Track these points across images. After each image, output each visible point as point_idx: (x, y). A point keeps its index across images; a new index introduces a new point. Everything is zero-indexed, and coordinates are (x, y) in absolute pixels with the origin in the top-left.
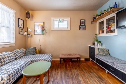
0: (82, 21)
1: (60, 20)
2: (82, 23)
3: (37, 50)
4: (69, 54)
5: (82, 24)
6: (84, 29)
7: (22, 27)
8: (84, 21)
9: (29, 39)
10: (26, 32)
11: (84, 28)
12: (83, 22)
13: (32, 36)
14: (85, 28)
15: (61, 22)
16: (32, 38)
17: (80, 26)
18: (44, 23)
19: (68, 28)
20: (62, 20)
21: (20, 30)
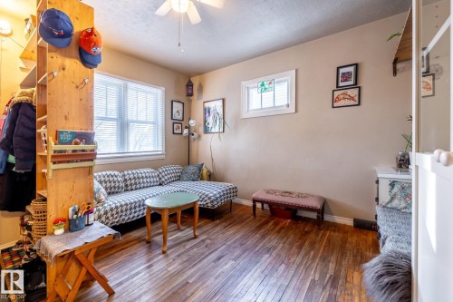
0: (342, 71)
1: (263, 85)
2: (346, 80)
3: (205, 171)
4: (285, 192)
5: (341, 84)
6: (352, 102)
7: (180, 117)
8: (351, 69)
9: (194, 145)
10: (186, 127)
11: (352, 99)
12: (349, 73)
13: (199, 136)
14: (357, 98)
15: (265, 89)
16: (201, 142)
17: (336, 94)
18: (224, 100)
19: (288, 106)
20: (270, 83)
21: (175, 125)
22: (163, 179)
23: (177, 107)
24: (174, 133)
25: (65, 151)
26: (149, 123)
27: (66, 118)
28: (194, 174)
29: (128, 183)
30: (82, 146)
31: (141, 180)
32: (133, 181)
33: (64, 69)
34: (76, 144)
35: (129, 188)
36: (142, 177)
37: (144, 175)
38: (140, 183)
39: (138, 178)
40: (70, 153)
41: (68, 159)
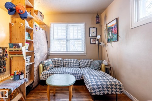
3: (103, 65)
10: (98, 40)
13: (106, 44)
21: (92, 39)
22: (81, 65)
23: (93, 30)
24: (91, 43)
25: (12, 51)
26: (79, 39)
27: (16, 39)
28: (96, 65)
29: (65, 64)
30: (17, 49)
31: (69, 64)
32: (66, 64)
33: (16, 22)
34: (15, 48)
35: (65, 66)
36: (70, 63)
37: (71, 62)
38: (69, 65)
39: (69, 62)
40: (14, 51)
41: (14, 53)
